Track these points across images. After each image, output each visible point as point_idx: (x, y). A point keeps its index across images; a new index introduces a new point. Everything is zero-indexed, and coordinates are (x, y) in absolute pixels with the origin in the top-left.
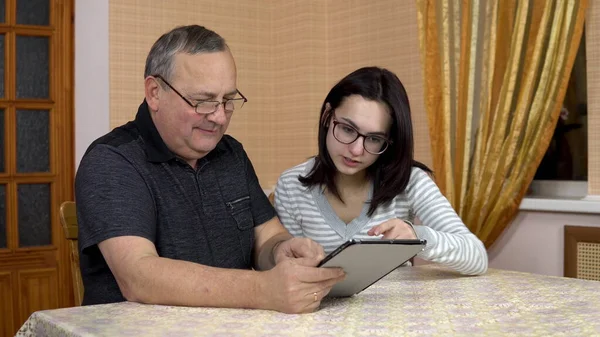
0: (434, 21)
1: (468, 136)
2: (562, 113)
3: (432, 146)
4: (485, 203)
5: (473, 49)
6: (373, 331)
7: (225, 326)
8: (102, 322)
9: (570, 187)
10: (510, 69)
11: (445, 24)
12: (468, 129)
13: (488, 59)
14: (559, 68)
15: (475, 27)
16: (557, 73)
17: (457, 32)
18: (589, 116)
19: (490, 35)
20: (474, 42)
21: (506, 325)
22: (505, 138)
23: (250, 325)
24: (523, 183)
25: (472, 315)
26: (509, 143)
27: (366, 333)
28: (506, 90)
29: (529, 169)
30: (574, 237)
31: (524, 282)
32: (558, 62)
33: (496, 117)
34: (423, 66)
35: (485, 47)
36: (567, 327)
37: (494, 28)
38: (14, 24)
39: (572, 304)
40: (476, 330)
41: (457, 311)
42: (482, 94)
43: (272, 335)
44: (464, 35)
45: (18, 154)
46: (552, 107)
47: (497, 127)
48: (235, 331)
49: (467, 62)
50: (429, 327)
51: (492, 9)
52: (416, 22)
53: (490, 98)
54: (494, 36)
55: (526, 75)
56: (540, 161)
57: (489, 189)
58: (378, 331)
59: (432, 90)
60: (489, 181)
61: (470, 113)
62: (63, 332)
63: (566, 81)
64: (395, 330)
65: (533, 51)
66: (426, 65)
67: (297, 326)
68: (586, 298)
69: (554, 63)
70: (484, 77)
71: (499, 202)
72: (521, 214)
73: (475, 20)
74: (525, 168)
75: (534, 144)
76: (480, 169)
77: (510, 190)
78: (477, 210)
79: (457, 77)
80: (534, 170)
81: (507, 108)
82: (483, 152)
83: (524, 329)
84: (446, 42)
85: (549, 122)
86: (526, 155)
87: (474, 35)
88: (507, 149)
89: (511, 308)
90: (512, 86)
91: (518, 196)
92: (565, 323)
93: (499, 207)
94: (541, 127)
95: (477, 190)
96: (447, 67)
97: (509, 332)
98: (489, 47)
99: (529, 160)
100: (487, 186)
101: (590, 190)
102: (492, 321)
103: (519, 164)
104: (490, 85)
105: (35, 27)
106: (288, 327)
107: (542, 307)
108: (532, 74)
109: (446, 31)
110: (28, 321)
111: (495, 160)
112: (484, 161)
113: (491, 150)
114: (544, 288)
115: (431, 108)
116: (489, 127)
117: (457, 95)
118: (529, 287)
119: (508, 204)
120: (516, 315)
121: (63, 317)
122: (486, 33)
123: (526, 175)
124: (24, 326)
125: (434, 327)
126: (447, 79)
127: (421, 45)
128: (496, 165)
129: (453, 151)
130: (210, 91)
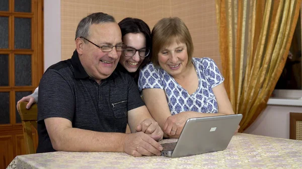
0: (224, 9)
1: (241, 67)
3: (223, 72)
4: (250, 101)
5: (244, 23)
6: (185, 166)
7: (111, 163)
9: (293, 93)
10: (263, 33)
11: (230, 11)
12: (242, 63)
13: (251, 28)
14: (287, 33)
15: (245, 12)
16: (286, 35)
17: (236, 14)
19: (252, 16)
20: (244, 19)
21: (253, 163)
22: (260, 68)
23: (124, 163)
24: (269, 91)
26: (262, 71)
27: (181, 167)
28: (261, 44)
29: (272, 84)
30: (294, 118)
31: (266, 141)
32: (287, 30)
33: (255, 58)
34: (219, 32)
35: (250, 22)
36: (284, 165)
37: (254, 13)
38: (13, 12)
39: (289, 153)
40: (238, 166)
42: (248, 46)
43: (135, 168)
44: (239, 16)
45: (16, 77)
46: (283, 52)
47: (256, 62)
48: (116, 166)
49: (241, 30)
50: (214, 164)
51: (253, 3)
52: (216, 10)
53: (252, 48)
54: (254, 17)
56: (277, 80)
57: (252, 94)
58: (187, 166)
59: (223, 44)
60: (252, 90)
61: (242, 56)
62: (30, 165)
63: (291, 39)
64: (196, 166)
65: (274, 24)
66: (220, 31)
67: (147, 163)
68: (296, 150)
69: (285, 30)
70: (249, 37)
72: (268, 106)
73: (245, 8)
74: (270, 83)
75: (275, 71)
76: (248, 84)
77: (262, 94)
78: (246, 105)
79: (236, 37)
80: (274, 84)
81: (261, 53)
82: (249, 75)
83: (262, 165)
84: (230, 20)
85: (282, 61)
86: (271, 77)
87: (244, 16)
88: (261, 74)
89: (257, 154)
90: (263, 42)
91: (266, 97)
92: (283, 163)
93: (257, 103)
94: (278, 62)
95: (245, 94)
96: (231, 32)
97: (254, 167)
98: (252, 22)
99: (272, 79)
102: (246, 161)
103: (267, 81)
104: (252, 41)
105: (24, 13)
106: (142, 164)
107: (273, 154)
108: (273, 36)
109: (230, 14)
110: (14, 160)
111: (255, 79)
112: (249, 80)
113: (253, 74)
114: (275, 144)
115: (223, 53)
116: (252, 62)
117: (236, 46)
118: (268, 144)
119: (261, 101)
120: (259, 158)
121: (31, 159)
122: (250, 15)
123: (271, 87)
124: (12, 163)
125: (217, 164)
126: (231, 38)
127: (218, 22)
128: (255, 82)
129: (234, 75)
130: (108, 42)
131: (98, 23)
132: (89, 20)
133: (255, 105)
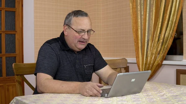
0: (135, 6)
1: (146, 42)
2: (175, 35)
3: (135, 45)
4: (152, 62)
5: (148, 15)
6: (122, 102)
7: (76, 101)
8: (37, 100)
9: (177, 57)
10: (159, 21)
11: (139, 7)
12: (146, 39)
13: (152, 18)
14: (174, 21)
15: (148, 8)
16: (174, 22)
17: (142, 9)
18: (184, 35)
19: (153, 10)
20: (148, 13)
21: (163, 100)
22: (158, 42)
23: (83, 101)
24: (163, 56)
25: (152, 97)
27: (120, 103)
28: (158, 28)
29: (165, 52)
30: (179, 73)
31: (166, 86)
32: (174, 19)
34: (132, 20)
35: (151, 14)
37: (154, 8)
38: (4, 8)
39: (182, 93)
40: (154, 102)
41: (147, 96)
44: (145, 10)
45: (6, 48)
46: (172, 32)
47: (155, 39)
48: (79, 102)
51: (153, 2)
52: (130, 6)
53: (153, 30)
54: (154, 11)
55: (164, 23)
56: (169, 49)
57: (153, 58)
58: (124, 102)
59: (135, 27)
60: (153, 55)
61: (147, 34)
62: (25, 103)
63: (177, 25)
64: (129, 102)
65: (166, 16)
66: (133, 20)
70: (151, 23)
71: (156, 62)
72: (163, 66)
73: (148, 6)
74: (164, 52)
75: (167, 44)
76: (150, 52)
77: (159, 58)
78: (149, 64)
79: (143, 23)
80: (167, 52)
81: (158, 33)
82: (151, 47)
83: (169, 101)
84: (139, 12)
85: (171, 38)
86: (164, 47)
87: (148, 10)
88: (158, 45)
89: (164, 95)
90: (160, 26)
91: (162, 60)
92: (181, 99)
93: (156, 63)
94: (169, 39)
95: (149, 58)
96: (139, 20)
97: (164, 102)
99: (165, 49)
100: (152, 57)
101: (184, 58)
102: (159, 99)
103: (162, 50)
104: (153, 26)
105: (11, 8)
106: (95, 101)
107: (173, 94)
108: (166, 22)
109: (139, 9)
110: (13, 100)
111: (154, 49)
112: (151, 50)
113: (153, 46)
114: (173, 88)
115: (134, 33)
116: (153, 39)
117: (143, 29)
118: (168, 88)
119: (159, 62)
120: (165, 97)
121: (25, 99)
122: (151, 10)
123: (164, 54)
124: (12, 101)
125: (141, 101)
126: (139, 24)
127: (131, 14)
128: (155, 50)
129: (141, 46)
130: (83, 29)
131: (77, 17)
132: (72, 14)
133: (155, 64)
